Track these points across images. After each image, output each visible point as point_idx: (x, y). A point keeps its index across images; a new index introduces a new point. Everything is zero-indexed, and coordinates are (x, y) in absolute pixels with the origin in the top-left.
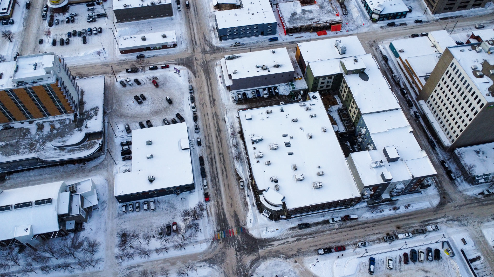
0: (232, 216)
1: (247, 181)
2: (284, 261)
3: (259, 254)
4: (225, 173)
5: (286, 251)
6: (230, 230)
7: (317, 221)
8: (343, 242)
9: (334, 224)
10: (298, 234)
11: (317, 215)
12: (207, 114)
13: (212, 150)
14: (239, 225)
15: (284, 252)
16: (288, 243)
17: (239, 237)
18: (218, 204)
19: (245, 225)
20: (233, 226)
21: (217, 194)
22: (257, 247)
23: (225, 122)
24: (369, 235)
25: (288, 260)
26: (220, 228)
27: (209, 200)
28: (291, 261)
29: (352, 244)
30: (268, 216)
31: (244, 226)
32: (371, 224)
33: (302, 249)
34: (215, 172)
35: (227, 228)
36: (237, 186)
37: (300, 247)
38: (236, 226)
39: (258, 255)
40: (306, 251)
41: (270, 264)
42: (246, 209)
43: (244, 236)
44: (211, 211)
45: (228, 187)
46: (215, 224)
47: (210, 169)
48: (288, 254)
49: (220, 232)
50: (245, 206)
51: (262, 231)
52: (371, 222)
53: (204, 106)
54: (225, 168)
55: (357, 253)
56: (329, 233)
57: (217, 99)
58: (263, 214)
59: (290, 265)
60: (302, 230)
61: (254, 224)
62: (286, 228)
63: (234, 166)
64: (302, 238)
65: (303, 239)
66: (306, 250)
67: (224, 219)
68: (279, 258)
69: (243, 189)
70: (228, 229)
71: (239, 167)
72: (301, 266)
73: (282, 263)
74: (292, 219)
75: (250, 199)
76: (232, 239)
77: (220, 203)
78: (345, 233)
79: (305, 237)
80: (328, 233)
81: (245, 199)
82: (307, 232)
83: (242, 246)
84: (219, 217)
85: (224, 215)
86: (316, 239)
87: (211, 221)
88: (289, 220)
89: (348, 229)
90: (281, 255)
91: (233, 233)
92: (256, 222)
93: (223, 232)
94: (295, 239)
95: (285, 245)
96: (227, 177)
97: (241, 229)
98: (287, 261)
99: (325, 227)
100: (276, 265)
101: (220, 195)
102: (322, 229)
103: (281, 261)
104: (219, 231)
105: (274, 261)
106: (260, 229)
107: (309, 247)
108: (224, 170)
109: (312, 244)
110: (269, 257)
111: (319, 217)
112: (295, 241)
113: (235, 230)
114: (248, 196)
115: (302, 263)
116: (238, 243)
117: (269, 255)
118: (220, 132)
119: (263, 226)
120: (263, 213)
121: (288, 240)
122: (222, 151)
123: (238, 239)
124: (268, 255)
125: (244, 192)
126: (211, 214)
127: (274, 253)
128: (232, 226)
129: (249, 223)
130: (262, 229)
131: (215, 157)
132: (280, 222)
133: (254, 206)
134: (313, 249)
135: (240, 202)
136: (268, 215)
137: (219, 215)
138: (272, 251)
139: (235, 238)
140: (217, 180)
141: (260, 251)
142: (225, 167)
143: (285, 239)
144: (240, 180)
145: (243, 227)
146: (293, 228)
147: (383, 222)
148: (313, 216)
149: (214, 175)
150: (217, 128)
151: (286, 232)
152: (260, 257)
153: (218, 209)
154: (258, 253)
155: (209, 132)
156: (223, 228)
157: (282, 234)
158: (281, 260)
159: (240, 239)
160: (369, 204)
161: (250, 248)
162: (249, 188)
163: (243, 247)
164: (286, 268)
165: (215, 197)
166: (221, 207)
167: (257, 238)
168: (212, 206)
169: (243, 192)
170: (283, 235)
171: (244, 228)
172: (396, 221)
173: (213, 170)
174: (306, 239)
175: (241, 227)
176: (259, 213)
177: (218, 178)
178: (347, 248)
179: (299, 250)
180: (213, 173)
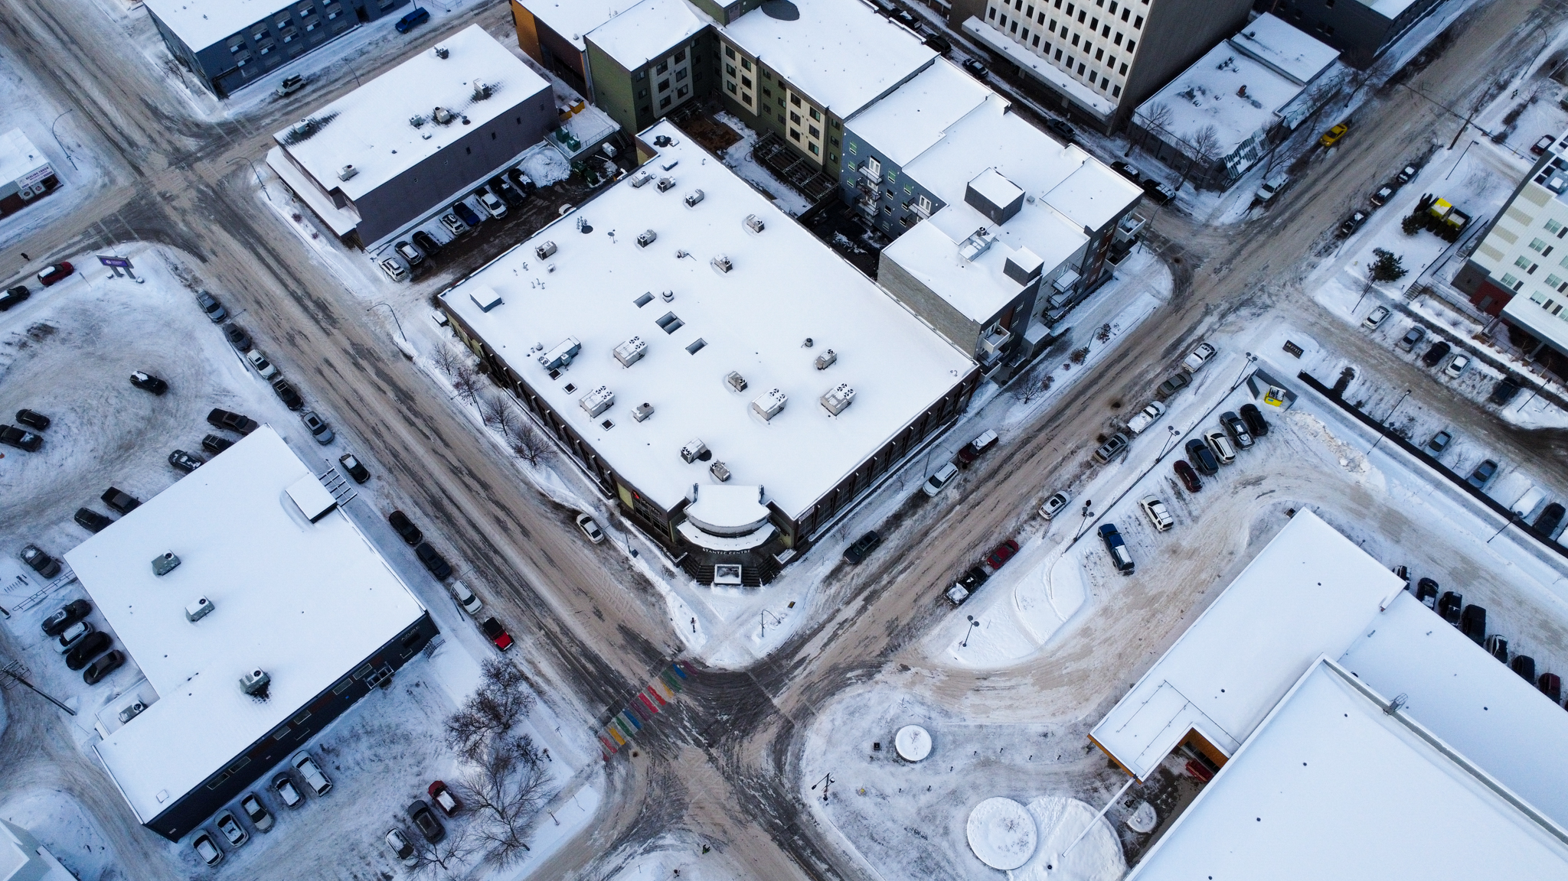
0: (622, 647)
1: (603, 508)
2: (867, 687)
3: (782, 712)
4: (510, 524)
5: (857, 652)
6: (642, 697)
7: (890, 514)
8: (997, 530)
9: (943, 494)
10: (860, 581)
11: (880, 495)
12: (327, 361)
13: (421, 473)
14: (662, 662)
15: (851, 659)
16: (847, 625)
17: (685, 698)
18: (549, 635)
19: (680, 650)
20: (646, 677)
21: (528, 605)
22: (762, 695)
23: (409, 358)
24: (1055, 468)
25: (878, 677)
26: (603, 709)
27: (513, 641)
28: (885, 674)
29: (1026, 522)
30: (738, 581)
31: (681, 657)
32: (1042, 436)
33: (897, 619)
34: (476, 538)
35: (629, 692)
36: (580, 543)
37: (889, 616)
38: (655, 668)
39: (781, 717)
40: (913, 619)
41: (833, 721)
42: (653, 600)
43: (700, 686)
44: (539, 673)
45: (551, 561)
46: (579, 705)
47: (449, 539)
48: (868, 658)
49: (614, 720)
50: (645, 590)
51: (748, 637)
52: (1040, 430)
53: (298, 340)
54: (503, 508)
55: (1055, 541)
56: (945, 526)
57: (330, 299)
58: (717, 585)
59: (895, 688)
60: (865, 562)
61: (707, 631)
62: (814, 586)
63: (529, 485)
64: (878, 587)
65: (884, 588)
66: (912, 614)
67: (600, 672)
68: (848, 689)
69: (606, 542)
70: (633, 696)
71: (549, 477)
72: (926, 672)
73: (867, 696)
74: (814, 548)
75: (647, 561)
76: (667, 719)
77: (556, 629)
78: (990, 502)
79: (886, 579)
80: (940, 530)
81: (630, 568)
82: (881, 561)
83: (712, 720)
84: (581, 675)
85: (594, 659)
86: (921, 565)
87: (561, 703)
88: (807, 555)
89: (991, 484)
90: (849, 675)
91: (659, 698)
92: (710, 622)
93: (621, 715)
94: (859, 602)
95: (841, 639)
96: (525, 533)
97: (678, 671)
98: (877, 683)
99: (924, 517)
100: (852, 714)
101: (541, 603)
102: (919, 527)
103: (859, 695)
104: (609, 719)
105: (839, 706)
106: (738, 635)
107: (915, 601)
108: (501, 515)
109: (918, 589)
110: (814, 703)
111: (890, 497)
112: (864, 609)
113: (657, 684)
114: (635, 553)
115: (924, 658)
116: (694, 717)
117: (814, 697)
118: (412, 399)
119: (740, 619)
120: (717, 579)
121: (840, 618)
122: (455, 456)
123: (689, 708)
124: (809, 699)
125: (615, 549)
126: (548, 681)
127: (826, 682)
128: (643, 682)
129: (691, 637)
130: (742, 631)
131: (444, 491)
132: (783, 577)
133: (672, 575)
134: (928, 600)
135: (620, 587)
136: (737, 576)
137: (575, 670)
138: (815, 678)
139: (672, 710)
140: (498, 560)
141: (776, 701)
142: (497, 503)
143: (830, 620)
144: (575, 519)
145: (676, 660)
146: (835, 574)
147: (1068, 412)
148: (870, 504)
149: (479, 549)
150: (391, 395)
151: (822, 598)
152: (790, 722)
153: (560, 651)
154: (777, 712)
155: (372, 420)
156: (616, 702)
157: (813, 609)
158: (858, 689)
159: (692, 703)
160: (1004, 383)
161: (740, 710)
162: (620, 527)
163: (717, 721)
164: (886, 705)
165: (525, 618)
166: (565, 640)
167: (746, 667)
168: (534, 652)
169: (611, 552)
170: (816, 612)
171: (685, 663)
172: (1099, 391)
173: (462, 535)
174: (890, 583)
175: (673, 665)
176: (702, 588)
177: (496, 552)
178: (1019, 539)
179: (891, 628)
180: (471, 543)
